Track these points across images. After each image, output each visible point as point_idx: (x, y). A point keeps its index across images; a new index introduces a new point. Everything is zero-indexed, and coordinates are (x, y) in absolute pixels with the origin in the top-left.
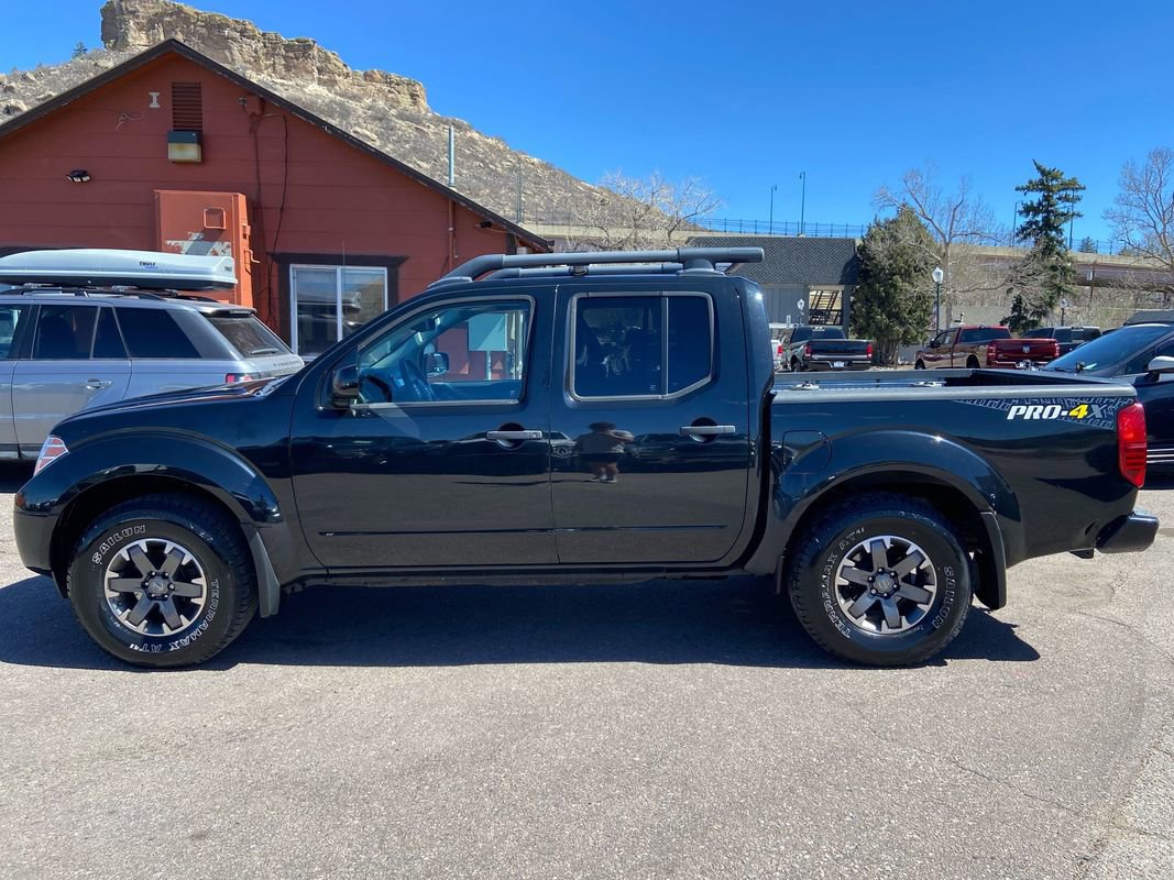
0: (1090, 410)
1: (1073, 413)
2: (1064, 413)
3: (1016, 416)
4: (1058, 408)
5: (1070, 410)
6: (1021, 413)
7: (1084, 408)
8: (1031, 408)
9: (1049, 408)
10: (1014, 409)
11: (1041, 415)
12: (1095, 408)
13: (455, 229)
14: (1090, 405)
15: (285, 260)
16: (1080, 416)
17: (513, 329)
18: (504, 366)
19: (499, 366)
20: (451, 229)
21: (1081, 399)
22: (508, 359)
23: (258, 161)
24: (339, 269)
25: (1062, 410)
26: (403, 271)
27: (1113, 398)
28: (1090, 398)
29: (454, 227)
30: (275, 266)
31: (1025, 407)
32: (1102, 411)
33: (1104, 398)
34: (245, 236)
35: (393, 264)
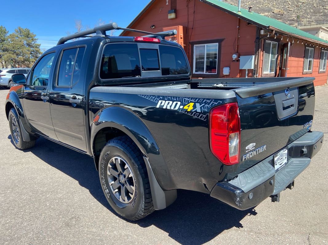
0: (194, 106)
1: (186, 107)
2: (181, 107)
3: (160, 106)
4: (179, 103)
5: (184, 105)
6: (162, 105)
7: (192, 104)
8: (167, 102)
9: (175, 103)
10: (160, 101)
11: (171, 106)
12: (198, 105)
13: (239, 27)
14: (195, 103)
15: (193, 44)
16: (189, 110)
17: (256, 61)
18: (252, 75)
19: (250, 74)
20: (238, 27)
21: (192, 99)
22: (254, 72)
23: (188, 15)
24: (206, 45)
25: (181, 105)
26: (223, 43)
27: (209, 99)
28: (196, 98)
29: (239, 26)
30: (190, 46)
31: (164, 101)
32: (201, 108)
33: (204, 99)
34: (181, 38)
35: (220, 41)
